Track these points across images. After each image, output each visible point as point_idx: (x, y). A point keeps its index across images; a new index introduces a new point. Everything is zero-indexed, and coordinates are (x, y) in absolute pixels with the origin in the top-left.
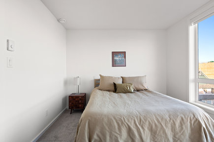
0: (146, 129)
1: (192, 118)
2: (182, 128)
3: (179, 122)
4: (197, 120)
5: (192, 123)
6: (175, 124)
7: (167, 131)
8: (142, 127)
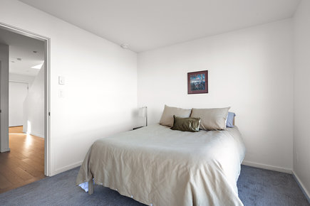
0: (128, 165)
1: (182, 166)
2: (163, 176)
3: (163, 167)
4: (187, 170)
5: (180, 173)
6: (156, 168)
7: (145, 174)
8: (125, 163)
